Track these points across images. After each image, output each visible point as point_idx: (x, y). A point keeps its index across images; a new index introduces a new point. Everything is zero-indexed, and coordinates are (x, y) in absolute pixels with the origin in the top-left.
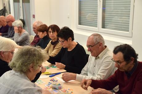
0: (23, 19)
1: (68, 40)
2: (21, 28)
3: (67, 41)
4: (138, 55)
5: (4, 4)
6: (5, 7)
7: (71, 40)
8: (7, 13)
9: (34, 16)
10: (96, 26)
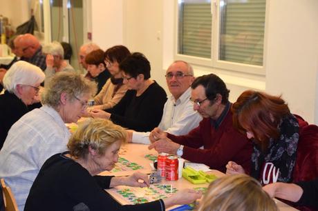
0: (68, 42)
1: (138, 78)
2: (59, 59)
3: (136, 79)
4: (229, 91)
5: (32, 11)
6: (33, 18)
7: (142, 79)
8: (37, 30)
9: (90, 36)
10: (209, 57)
